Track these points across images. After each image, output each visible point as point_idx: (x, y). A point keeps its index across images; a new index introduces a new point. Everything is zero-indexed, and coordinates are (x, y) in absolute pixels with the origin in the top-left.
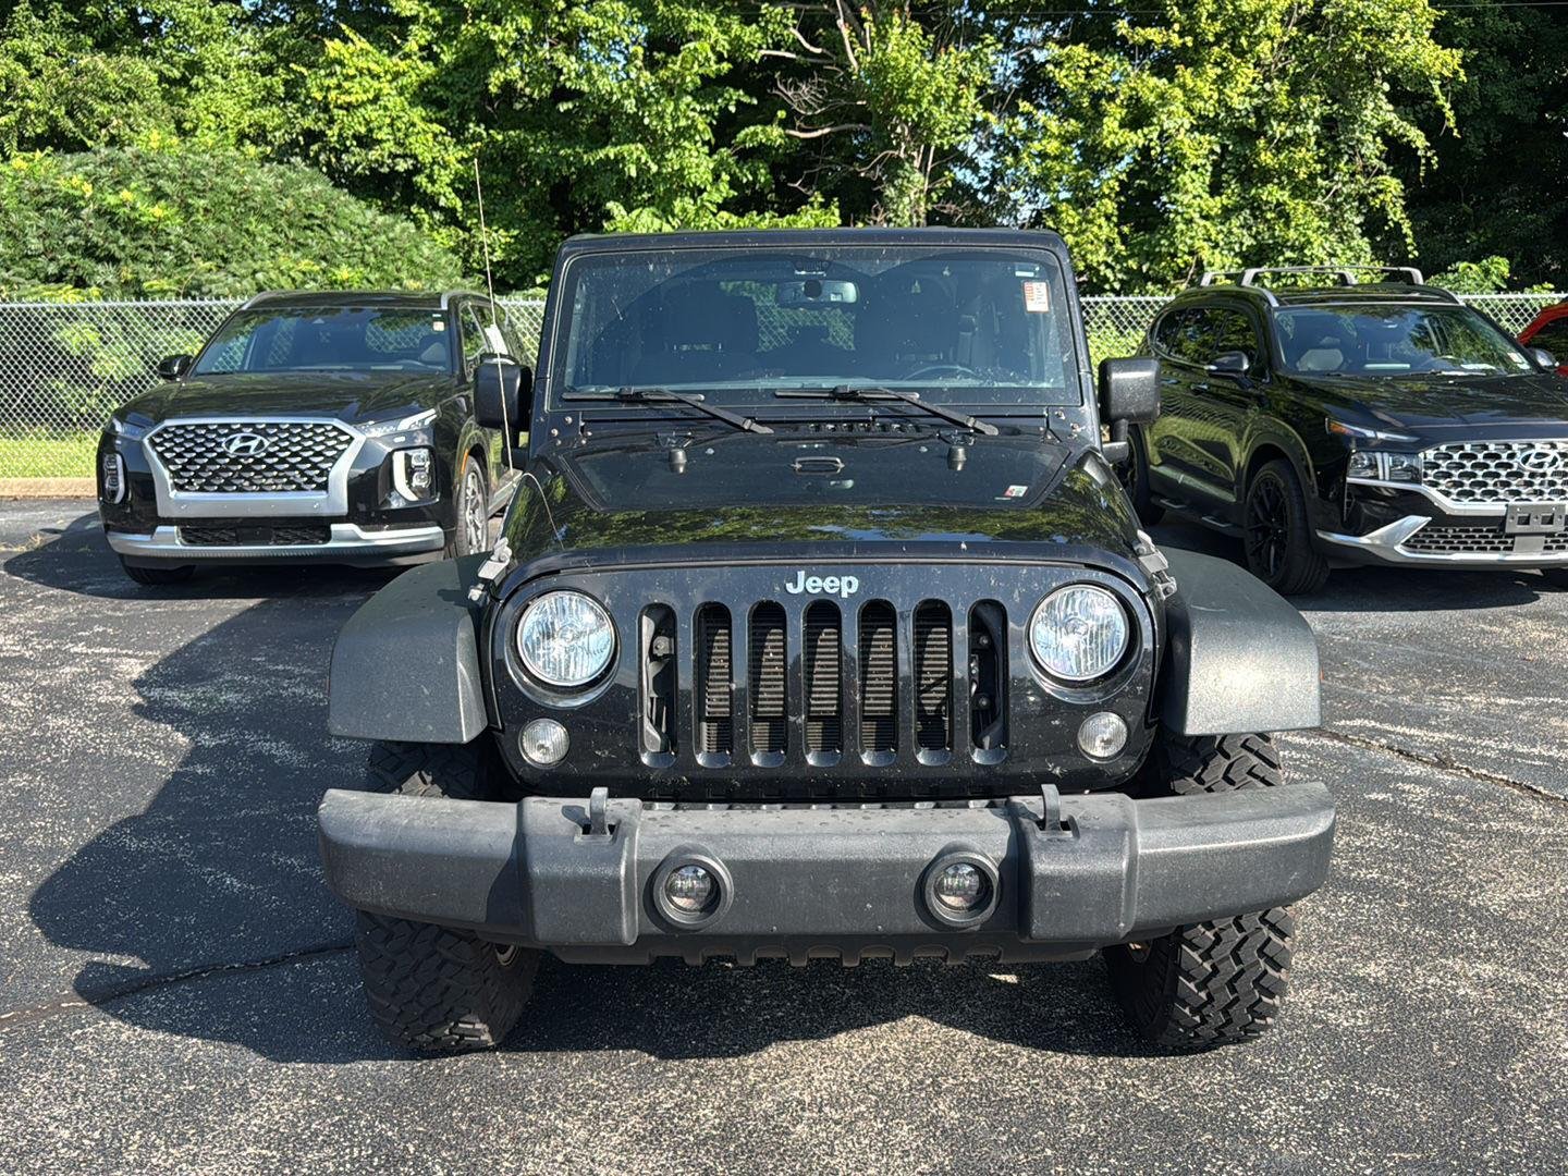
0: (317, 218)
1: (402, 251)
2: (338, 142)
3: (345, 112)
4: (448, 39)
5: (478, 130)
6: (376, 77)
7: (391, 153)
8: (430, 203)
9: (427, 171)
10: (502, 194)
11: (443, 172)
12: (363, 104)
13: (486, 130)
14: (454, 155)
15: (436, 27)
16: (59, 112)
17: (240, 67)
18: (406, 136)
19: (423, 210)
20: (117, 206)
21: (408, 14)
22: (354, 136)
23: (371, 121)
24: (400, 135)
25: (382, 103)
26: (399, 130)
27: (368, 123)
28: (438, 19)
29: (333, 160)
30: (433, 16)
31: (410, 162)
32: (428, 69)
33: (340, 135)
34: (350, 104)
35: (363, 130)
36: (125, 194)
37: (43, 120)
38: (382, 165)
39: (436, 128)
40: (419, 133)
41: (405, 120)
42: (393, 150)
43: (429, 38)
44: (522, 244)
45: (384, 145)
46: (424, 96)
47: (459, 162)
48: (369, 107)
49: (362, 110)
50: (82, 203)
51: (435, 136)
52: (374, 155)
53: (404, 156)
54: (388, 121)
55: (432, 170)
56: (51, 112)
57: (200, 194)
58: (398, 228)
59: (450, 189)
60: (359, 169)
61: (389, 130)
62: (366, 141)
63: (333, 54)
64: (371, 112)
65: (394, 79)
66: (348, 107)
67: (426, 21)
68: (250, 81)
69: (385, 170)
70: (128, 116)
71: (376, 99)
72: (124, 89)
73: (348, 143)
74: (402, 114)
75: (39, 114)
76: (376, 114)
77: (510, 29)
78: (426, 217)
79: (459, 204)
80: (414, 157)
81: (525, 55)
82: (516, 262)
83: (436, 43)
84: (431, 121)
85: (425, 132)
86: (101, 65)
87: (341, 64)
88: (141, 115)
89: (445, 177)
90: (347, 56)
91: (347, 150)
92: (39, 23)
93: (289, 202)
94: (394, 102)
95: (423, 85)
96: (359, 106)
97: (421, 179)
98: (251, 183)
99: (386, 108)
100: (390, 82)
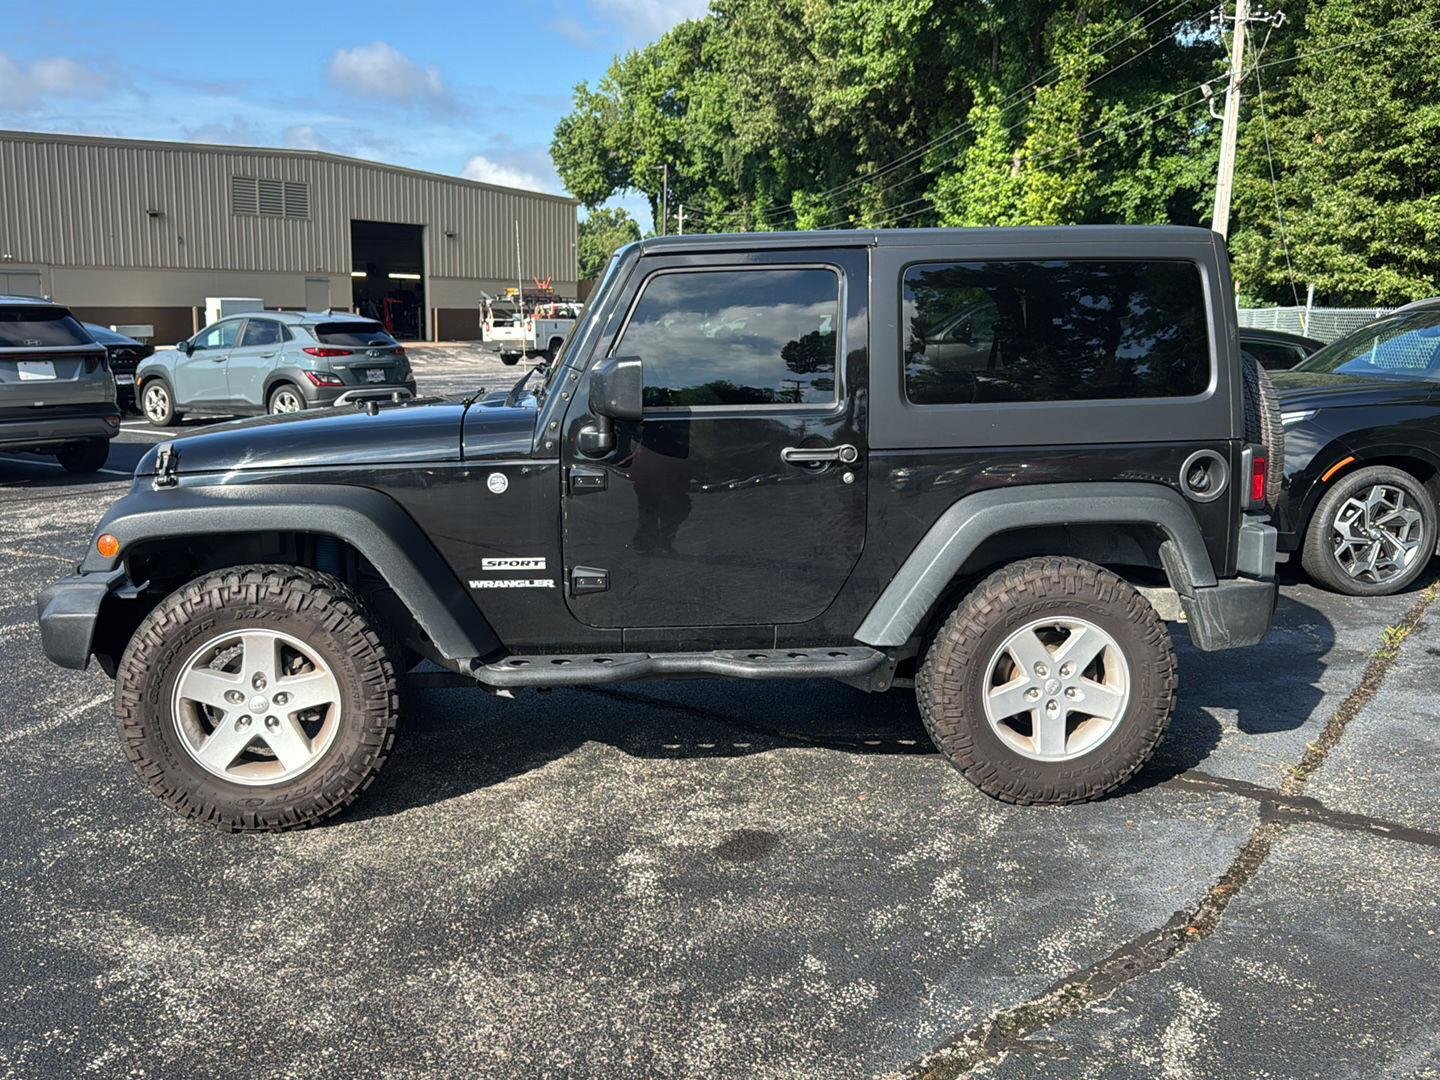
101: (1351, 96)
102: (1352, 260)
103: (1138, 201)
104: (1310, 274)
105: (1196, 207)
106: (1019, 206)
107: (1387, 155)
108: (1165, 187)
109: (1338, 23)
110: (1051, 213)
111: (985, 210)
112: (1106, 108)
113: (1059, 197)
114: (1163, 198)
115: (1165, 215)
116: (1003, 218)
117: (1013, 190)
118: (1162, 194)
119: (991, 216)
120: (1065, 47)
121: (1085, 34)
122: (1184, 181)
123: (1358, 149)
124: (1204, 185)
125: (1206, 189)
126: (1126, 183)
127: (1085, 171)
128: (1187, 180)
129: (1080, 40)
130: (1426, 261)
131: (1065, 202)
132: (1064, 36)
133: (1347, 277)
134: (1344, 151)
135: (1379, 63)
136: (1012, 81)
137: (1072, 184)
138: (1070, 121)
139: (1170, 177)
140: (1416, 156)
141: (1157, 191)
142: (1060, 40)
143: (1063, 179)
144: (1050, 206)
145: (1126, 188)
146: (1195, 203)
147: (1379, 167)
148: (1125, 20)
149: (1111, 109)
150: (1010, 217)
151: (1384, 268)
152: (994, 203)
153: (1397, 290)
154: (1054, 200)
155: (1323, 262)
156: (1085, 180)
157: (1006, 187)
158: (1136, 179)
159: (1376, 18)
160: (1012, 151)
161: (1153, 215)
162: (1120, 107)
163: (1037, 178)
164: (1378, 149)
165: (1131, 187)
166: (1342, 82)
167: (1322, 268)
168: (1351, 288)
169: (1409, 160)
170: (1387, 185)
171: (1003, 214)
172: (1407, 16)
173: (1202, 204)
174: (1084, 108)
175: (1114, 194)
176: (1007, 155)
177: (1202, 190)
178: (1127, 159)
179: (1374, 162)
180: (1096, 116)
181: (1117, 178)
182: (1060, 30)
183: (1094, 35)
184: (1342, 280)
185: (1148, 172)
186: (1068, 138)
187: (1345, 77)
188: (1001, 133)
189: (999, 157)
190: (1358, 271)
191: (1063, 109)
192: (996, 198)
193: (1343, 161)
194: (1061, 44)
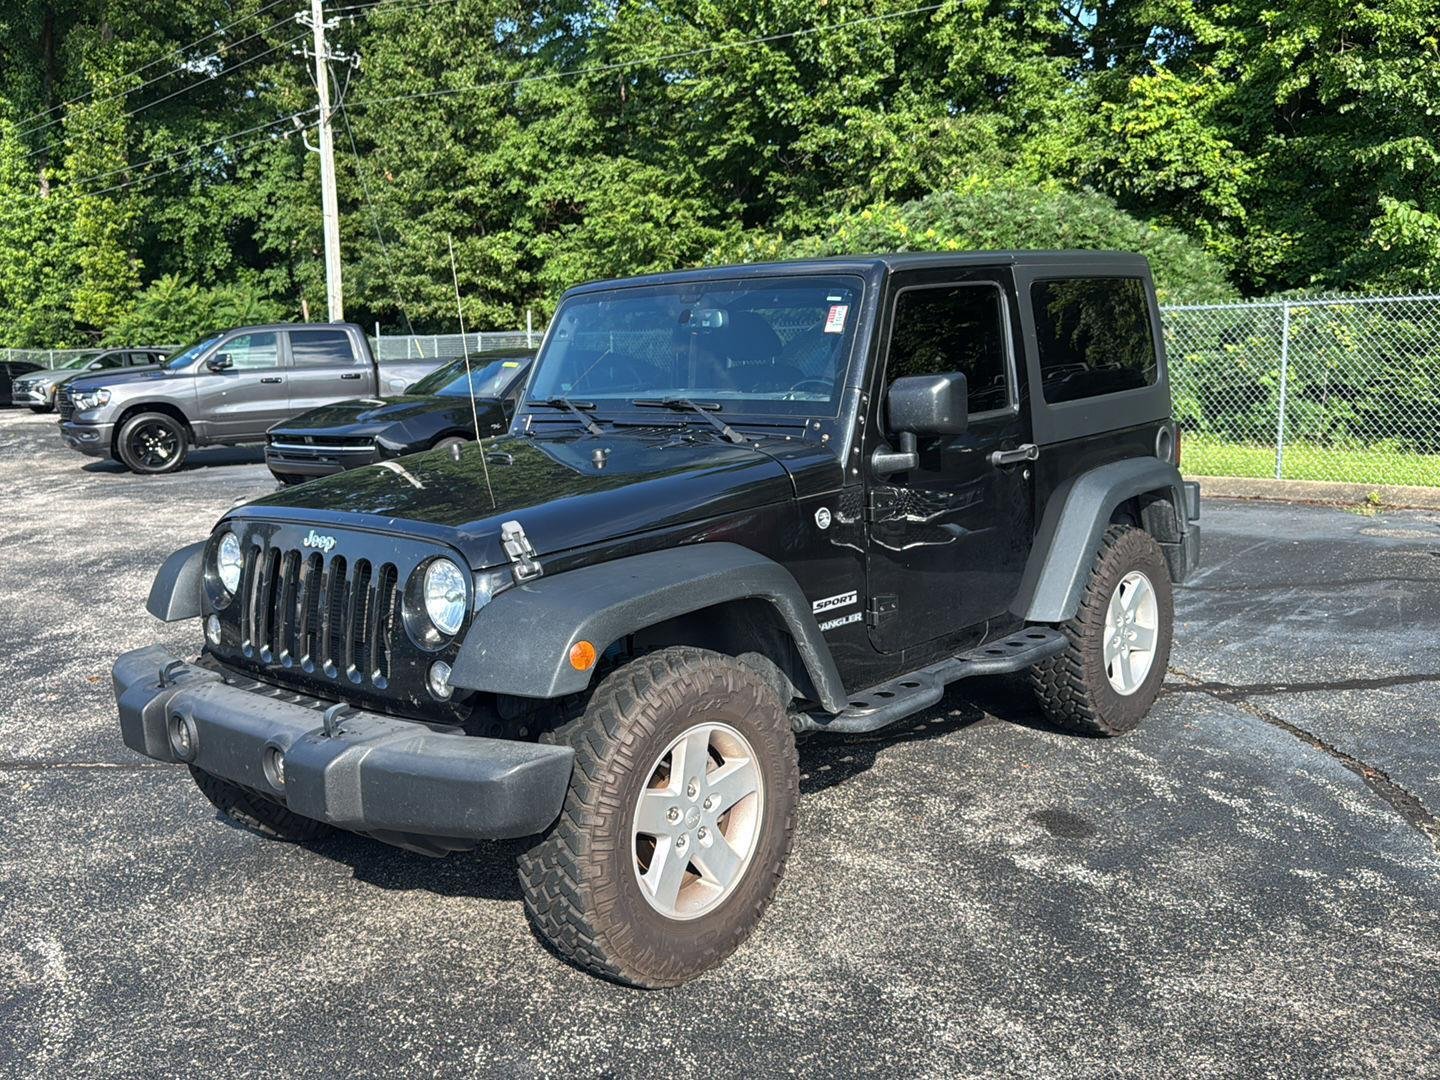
0: (1089, 238)
1: (1165, 263)
2: (1131, 167)
3: (1139, 140)
4: (1248, 58)
5: (1277, 141)
6: (1172, 103)
7: (1177, 172)
8: (1213, 214)
9: (1214, 185)
10: (1292, 200)
11: (1227, 184)
12: (1156, 130)
13: (1285, 139)
14: (1240, 169)
15: (1241, 48)
16: (914, 168)
17: (1074, 109)
18: (1195, 154)
19: (1205, 222)
20: (924, 242)
21: (1213, 41)
22: (1146, 160)
23: (1162, 145)
24: (1189, 154)
25: (1175, 127)
26: (1188, 150)
27: (1159, 147)
28: (1242, 41)
29: (1127, 184)
30: (1238, 39)
31: (1197, 178)
32: (1226, 90)
33: (1133, 161)
34: (1144, 132)
35: (1154, 154)
36: (930, 233)
37: (905, 175)
38: (1169, 184)
39: (1224, 144)
40: (1207, 150)
41: (1195, 140)
42: (1180, 169)
43: (1232, 60)
44: (1305, 246)
45: (1173, 166)
46: (1219, 116)
47: (1247, 173)
48: (1162, 133)
49: (1155, 136)
50: (898, 242)
51: (1223, 152)
52: (1161, 175)
53: (1191, 174)
54: (1177, 143)
55: (1218, 184)
56: (910, 169)
57: (990, 226)
58: (1166, 241)
59: (1236, 200)
60: (1146, 190)
61: (1179, 151)
62: (1155, 164)
63: (1135, 88)
64: (1163, 138)
65: (1190, 104)
66: (1143, 135)
67: (1232, 45)
68: (1079, 121)
69: (1171, 188)
70: (966, 165)
71: (1169, 125)
72: (968, 142)
73: (1140, 167)
74: (1193, 135)
75: (902, 171)
76: (1168, 138)
77: (1297, 41)
78: (1209, 228)
79: (1243, 213)
80: (1200, 173)
81: (1315, 63)
82: (1298, 263)
83: (1241, 64)
84: (1222, 138)
85: (1214, 149)
86: (947, 126)
87: (1143, 96)
88: (977, 162)
89: (1230, 188)
90: (1148, 88)
91: (1138, 174)
92: (916, 98)
93: (1066, 226)
94: (1188, 125)
95: (1218, 106)
96: (1153, 133)
97: (1207, 194)
98: (1036, 212)
99: (1178, 132)
100: (1186, 107)
101: (415, 138)
102: (444, 290)
103: (196, 229)
104: (407, 302)
105: (256, 236)
106: (58, 230)
107: (459, 194)
108: (222, 216)
109: (392, 69)
110: (109, 238)
111: (16, 233)
112: (148, 132)
113: (115, 222)
114: (221, 227)
115: (226, 244)
116: (41, 243)
117: (47, 213)
118: (219, 222)
119: (25, 240)
120: (96, 63)
121: (117, 53)
122: (240, 210)
123: (431, 187)
124: (261, 215)
125: (263, 219)
126: (180, 210)
127: (138, 197)
128: (243, 209)
129: (111, 57)
130: (504, 290)
131: (123, 228)
132: (93, 50)
133: (444, 305)
134: (417, 190)
135: (435, 110)
136: (25, 94)
137: (127, 210)
138: (114, 143)
139: (224, 205)
140: (482, 196)
141: (214, 220)
142: (88, 54)
143: (117, 203)
144: (107, 231)
145: (181, 215)
146: (255, 232)
147: (451, 205)
148: (161, 43)
149: (154, 134)
150: (49, 242)
151: (470, 296)
152: (26, 226)
153: (486, 316)
154: (111, 225)
155: (419, 290)
156: (141, 205)
157: (38, 209)
158: (191, 207)
159: (426, 68)
160: (37, 170)
161: (212, 244)
162: (163, 132)
163: (85, 202)
164: (447, 189)
165: (186, 214)
166: (406, 125)
167: (418, 296)
168: (448, 315)
169: (478, 201)
170: (461, 222)
171: (40, 239)
172: (456, 70)
173: (261, 234)
174: (128, 131)
175: (169, 221)
176: (32, 175)
177: (259, 220)
178: (175, 185)
179: (447, 200)
180: (139, 140)
181: (168, 205)
182: (88, 45)
183: (127, 53)
184: (440, 308)
185: (202, 200)
186: (115, 160)
187: (408, 119)
188: (21, 149)
189: (24, 176)
190: (450, 299)
191: (104, 130)
192: (28, 220)
193: (418, 197)
194: (90, 59)
